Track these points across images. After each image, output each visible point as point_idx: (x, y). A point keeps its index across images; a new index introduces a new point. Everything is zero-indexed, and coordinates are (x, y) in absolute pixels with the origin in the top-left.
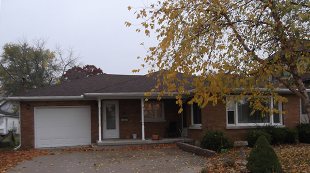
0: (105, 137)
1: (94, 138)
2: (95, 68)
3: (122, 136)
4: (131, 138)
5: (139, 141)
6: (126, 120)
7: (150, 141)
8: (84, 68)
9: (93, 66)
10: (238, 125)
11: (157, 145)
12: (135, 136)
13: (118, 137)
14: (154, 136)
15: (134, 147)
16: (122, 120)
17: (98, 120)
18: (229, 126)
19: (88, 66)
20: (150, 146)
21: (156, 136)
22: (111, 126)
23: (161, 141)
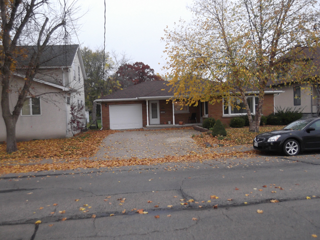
0: (151, 123)
1: (144, 124)
2: (144, 65)
3: (162, 123)
4: (167, 123)
5: (171, 125)
6: (164, 112)
7: (178, 125)
8: (134, 65)
9: (141, 63)
10: (230, 114)
11: (182, 127)
12: (169, 122)
13: (159, 123)
14: (180, 122)
15: (167, 129)
16: (161, 112)
17: (146, 113)
18: (224, 115)
19: (137, 63)
20: (178, 128)
21: (181, 122)
22: (155, 116)
23: (184, 125)
